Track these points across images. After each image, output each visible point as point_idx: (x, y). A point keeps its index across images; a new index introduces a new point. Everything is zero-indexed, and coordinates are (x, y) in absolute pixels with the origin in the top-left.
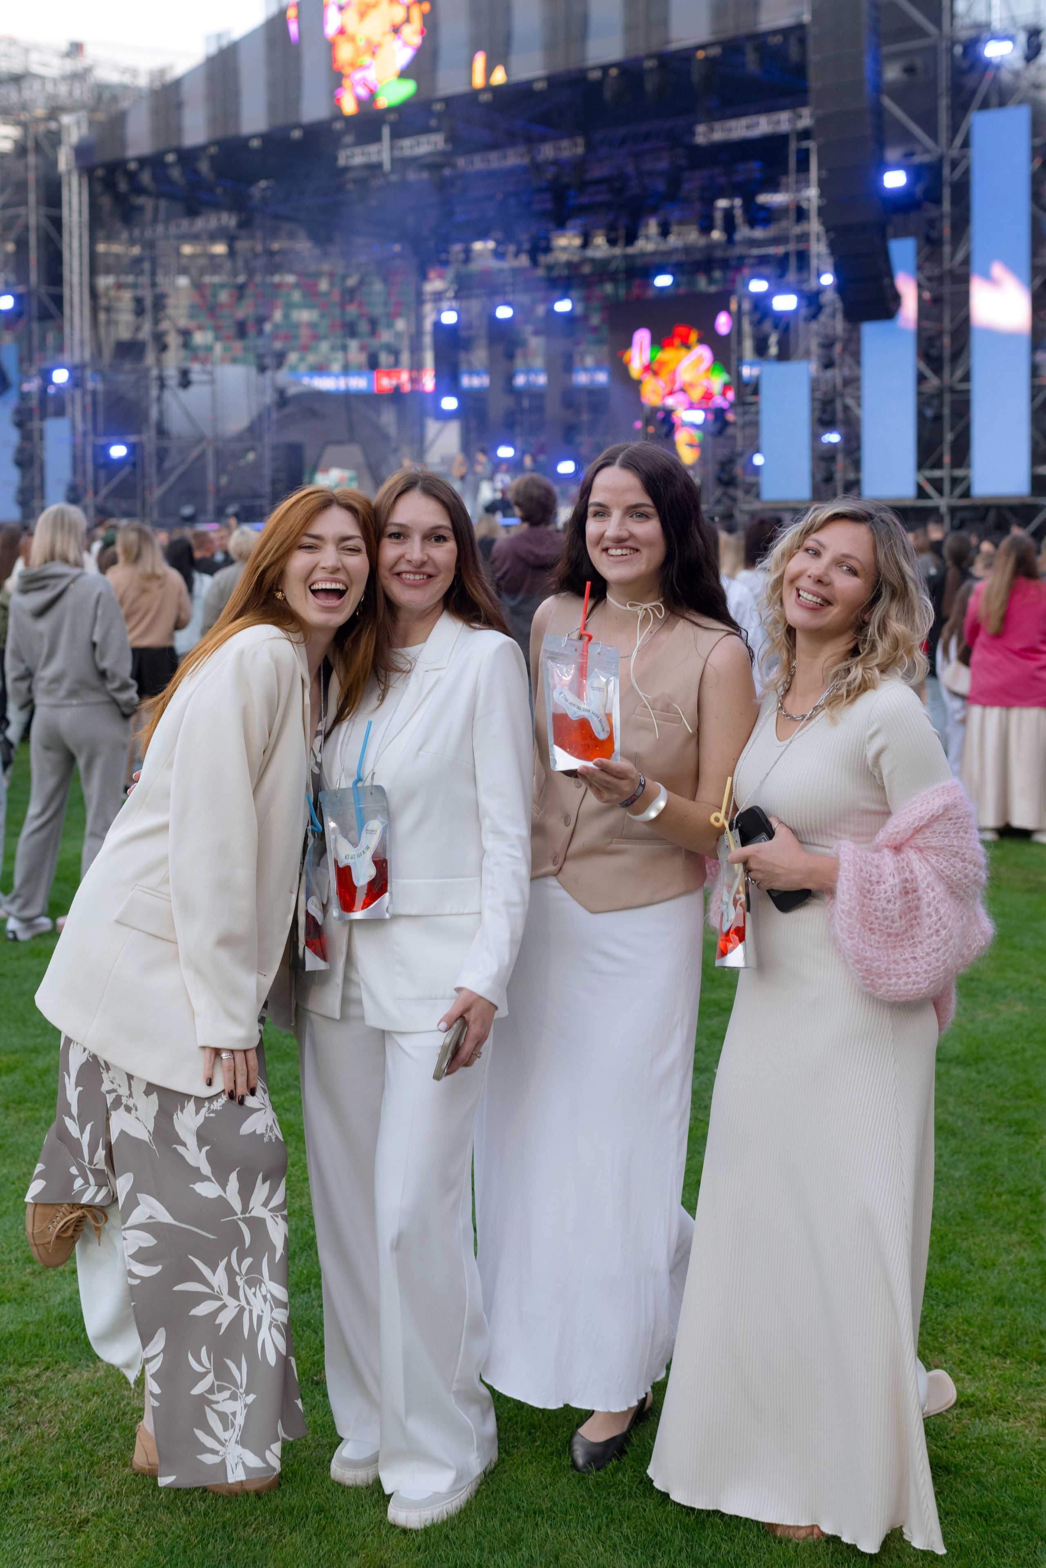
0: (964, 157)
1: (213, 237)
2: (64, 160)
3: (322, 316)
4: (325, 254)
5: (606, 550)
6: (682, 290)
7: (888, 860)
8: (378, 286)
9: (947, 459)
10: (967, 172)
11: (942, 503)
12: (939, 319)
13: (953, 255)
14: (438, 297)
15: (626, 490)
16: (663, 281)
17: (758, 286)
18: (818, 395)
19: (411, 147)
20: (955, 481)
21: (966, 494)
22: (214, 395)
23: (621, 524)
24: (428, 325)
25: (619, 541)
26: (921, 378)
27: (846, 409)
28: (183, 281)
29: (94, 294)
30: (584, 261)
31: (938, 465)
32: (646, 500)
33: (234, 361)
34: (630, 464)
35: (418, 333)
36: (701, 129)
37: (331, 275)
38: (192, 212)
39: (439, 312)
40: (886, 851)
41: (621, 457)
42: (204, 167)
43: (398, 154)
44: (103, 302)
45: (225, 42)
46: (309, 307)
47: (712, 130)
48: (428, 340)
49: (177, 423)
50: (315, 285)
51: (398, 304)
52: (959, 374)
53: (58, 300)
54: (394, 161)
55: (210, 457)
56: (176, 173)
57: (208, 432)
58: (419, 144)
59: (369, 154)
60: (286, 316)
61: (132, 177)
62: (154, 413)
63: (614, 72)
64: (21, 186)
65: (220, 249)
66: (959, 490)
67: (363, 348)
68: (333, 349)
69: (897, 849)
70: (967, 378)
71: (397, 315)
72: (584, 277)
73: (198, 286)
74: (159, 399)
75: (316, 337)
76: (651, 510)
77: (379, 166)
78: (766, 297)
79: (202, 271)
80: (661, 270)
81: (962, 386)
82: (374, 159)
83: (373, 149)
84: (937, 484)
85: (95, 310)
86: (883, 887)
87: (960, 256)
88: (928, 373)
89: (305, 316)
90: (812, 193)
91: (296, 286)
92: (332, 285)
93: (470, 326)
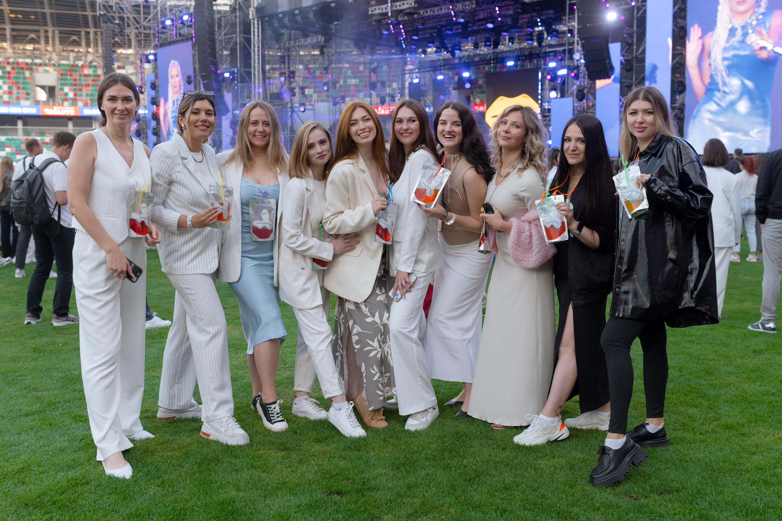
0: (644, 6)
1: (314, 48)
2: (252, 13)
3: (360, 82)
4: (363, 53)
5: (444, 136)
6: (519, 68)
7: (527, 225)
8: (385, 68)
10: (645, 12)
12: (631, 78)
13: (637, 50)
14: (411, 72)
15: (453, 116)
16: (510, 63)
17: (552, 65)
19: (400, 6)
23: (450, 127)
24: (407, 84)
25: (449, 133)
28: (301, 67)
29: (264, 72)
30: (475, 55)
32: (459, 120)
33: (323, 101)
34: (455, 108)
35: (403, 88)
37: (364, 63)
38: (305, 36)
39: (412, 78)
40: (526, 223)
41: (451, 105)
42: (311, 16)
43: (394, 8)
44: (267, 74)
46: (355, 78)
48: (407, 91)
50: (358, 68)
51: (394, 76)
53: (249, 74)
54: (392, 12)
56: (299, 18)
58: (404, 4)
59: (382, 9)
60: (345, 82)
61: (280, 20)
62: (289, 124)
64: (233, 25)
65: (317, 52)
67: (378, 96)
68: (365, 96)
69: (530, 223)
71: (393, 81)
72: (475, 62)
73: (307, 68)
74: (291, 116)
75: (358, 91)
76: (460, 123)
77: (387, 14)
78: (555, 70)
79: (309, 62)
80: (510, 59)
82: (384, 11)
83: (384, 6)
85: (264, 79)
86: (524, 235)
87: (641, 50)
89: (353, 81)
90: (575, 24)
91: (350, 68)
92: (365, 68)
93: (425, 85)
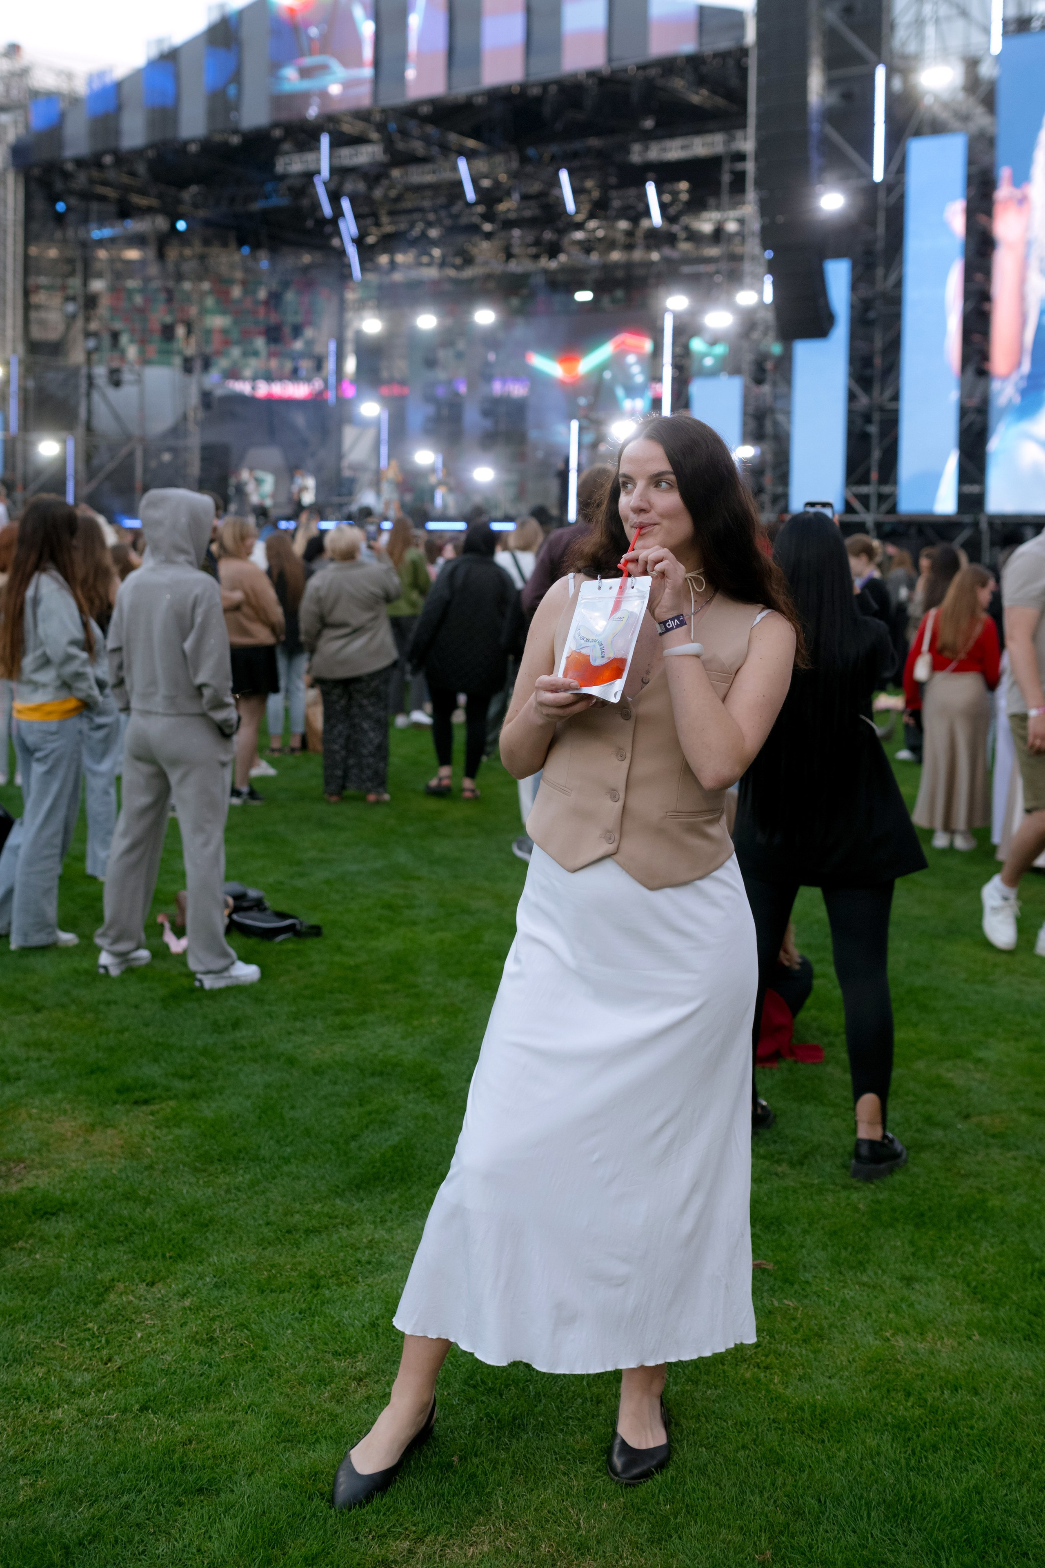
0: (899, 182)
1: (129, 242)
3: (234, 322)
6: (602, 306)
9: (874, 475)
10: (902, 197)
11: (869, 518)
12: (870, 340)
13: (886, 276)
14: (359, 304)
16: (583, 296)
18: (751, 409)
19: (351, 156)
20: (882, 498)
21: (893, 510)
22: (142, 394)
24: (350, 335)
26: (852, 397)
27: (776, 424)
29: (25, 293)
30: (505, 274)
31: (864, 480)
36: (636, 148)
39: (362, 321)
42: (141, 169)
43: (337, 163)
44: (35, 299)
45: (166, 47)
46: (224, 312)
47: (647, 148)
49: (104, 421)
52: (888, 393)
54: (332, 169)
55: (139, 455)
56: (113, 174)
57: (135, 430)
58: (358, 153)
59: (307, 161)
60: (201, 321)
61: (68, 177)
62: (83, 411)
63: (553, 89)
65: (134, 254)
66: (885, 507)
68: (245, 355)
70: (896, 397)
73: (115, 290)
74: (89, 397)
75: (228, 343)
77: (317, 174)
78: (691, 314)
80: (581, 286)
81: (891, 406)
82: (312, 166)
83: (310, 156)
84: (864, 500)
87: (892, 279)
88: (858, 391)
89: (220, 321)
91: (211, 293)
92: (243, 293)
93: (395, 336)
